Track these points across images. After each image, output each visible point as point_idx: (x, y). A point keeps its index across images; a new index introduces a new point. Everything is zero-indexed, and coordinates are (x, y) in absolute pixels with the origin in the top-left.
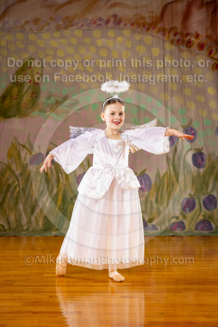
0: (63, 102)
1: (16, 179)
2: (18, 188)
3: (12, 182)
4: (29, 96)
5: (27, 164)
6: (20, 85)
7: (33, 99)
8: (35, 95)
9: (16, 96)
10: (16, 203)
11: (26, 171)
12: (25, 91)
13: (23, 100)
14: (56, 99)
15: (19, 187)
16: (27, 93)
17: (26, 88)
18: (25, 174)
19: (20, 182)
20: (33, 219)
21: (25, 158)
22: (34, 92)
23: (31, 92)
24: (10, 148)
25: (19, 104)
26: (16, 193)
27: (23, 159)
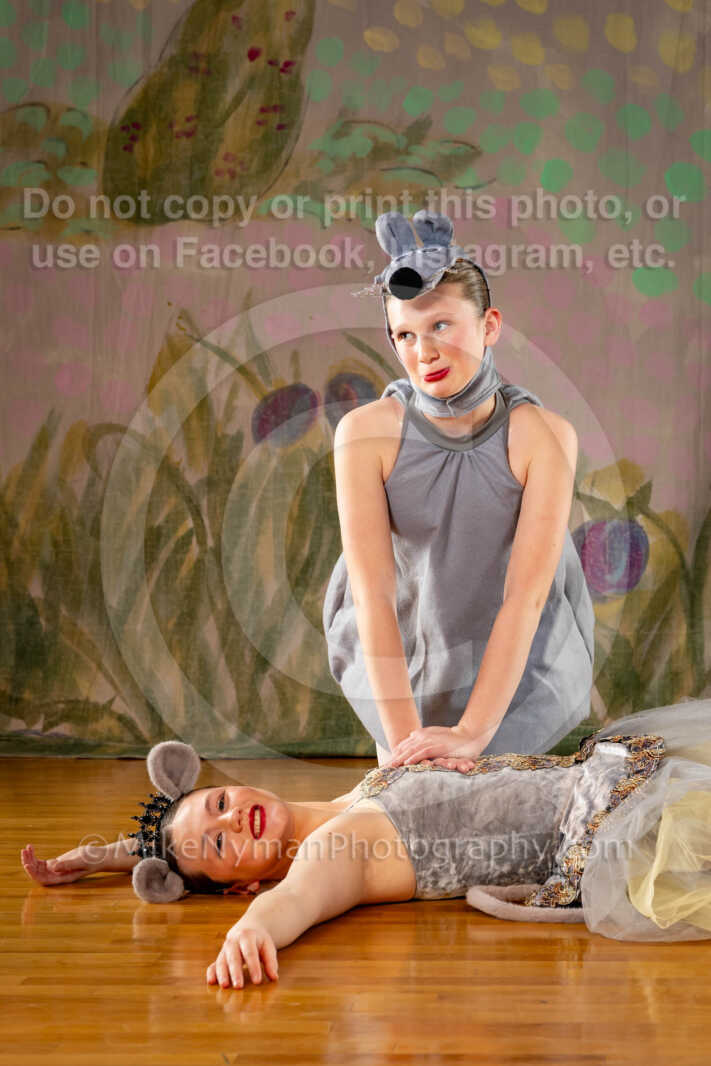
0: (408, 153)
1: (185, 506)
2: (195, 549)
3: (167, 522)
4: (250, 122)
5: (238, 438)
6: (208, 73)
7: (266, 138)
8: (275, 119)
9: (188, 119)
10: (187, 620)
11: (234, 470)
12: (229, 97)
13: (221, 140)
14: (375, 139)
15: (202, 543)
16: (241, 109)
17: (233, 87)
18: (230, 482)
19: (207, 522)
20: (266, 689)
21: (230, 409)
22: (275, 102)
23: (257, 106)
24: (159, 362)
25: (202, 158)
26: (185, 571)
27: (219, 413)
